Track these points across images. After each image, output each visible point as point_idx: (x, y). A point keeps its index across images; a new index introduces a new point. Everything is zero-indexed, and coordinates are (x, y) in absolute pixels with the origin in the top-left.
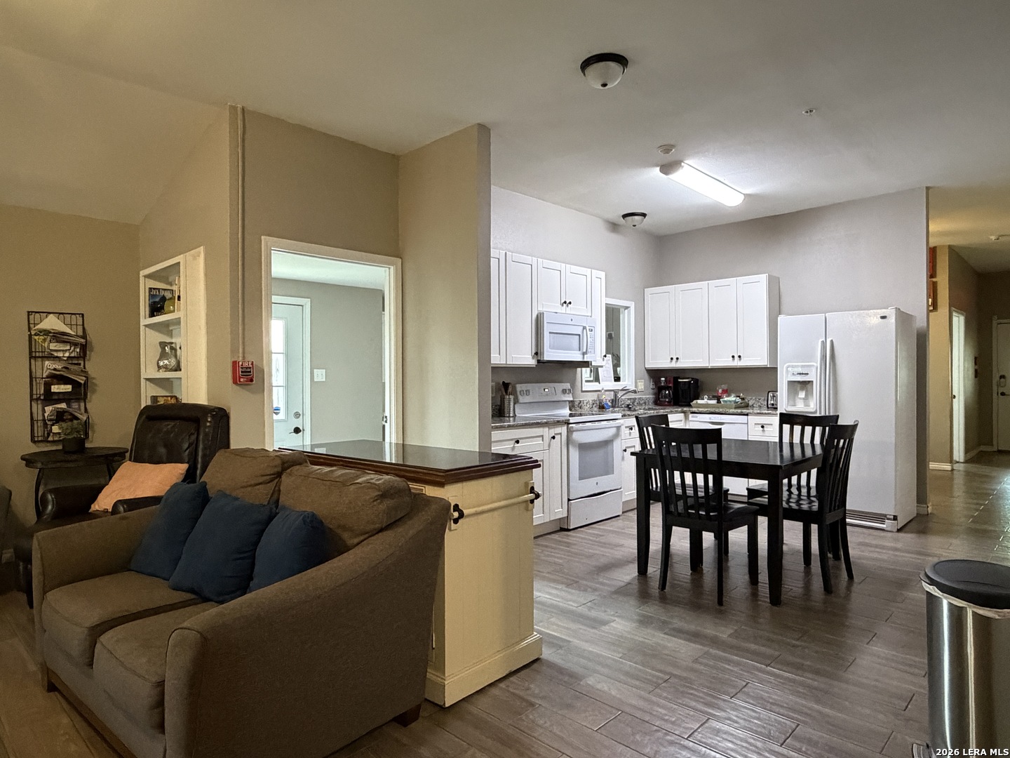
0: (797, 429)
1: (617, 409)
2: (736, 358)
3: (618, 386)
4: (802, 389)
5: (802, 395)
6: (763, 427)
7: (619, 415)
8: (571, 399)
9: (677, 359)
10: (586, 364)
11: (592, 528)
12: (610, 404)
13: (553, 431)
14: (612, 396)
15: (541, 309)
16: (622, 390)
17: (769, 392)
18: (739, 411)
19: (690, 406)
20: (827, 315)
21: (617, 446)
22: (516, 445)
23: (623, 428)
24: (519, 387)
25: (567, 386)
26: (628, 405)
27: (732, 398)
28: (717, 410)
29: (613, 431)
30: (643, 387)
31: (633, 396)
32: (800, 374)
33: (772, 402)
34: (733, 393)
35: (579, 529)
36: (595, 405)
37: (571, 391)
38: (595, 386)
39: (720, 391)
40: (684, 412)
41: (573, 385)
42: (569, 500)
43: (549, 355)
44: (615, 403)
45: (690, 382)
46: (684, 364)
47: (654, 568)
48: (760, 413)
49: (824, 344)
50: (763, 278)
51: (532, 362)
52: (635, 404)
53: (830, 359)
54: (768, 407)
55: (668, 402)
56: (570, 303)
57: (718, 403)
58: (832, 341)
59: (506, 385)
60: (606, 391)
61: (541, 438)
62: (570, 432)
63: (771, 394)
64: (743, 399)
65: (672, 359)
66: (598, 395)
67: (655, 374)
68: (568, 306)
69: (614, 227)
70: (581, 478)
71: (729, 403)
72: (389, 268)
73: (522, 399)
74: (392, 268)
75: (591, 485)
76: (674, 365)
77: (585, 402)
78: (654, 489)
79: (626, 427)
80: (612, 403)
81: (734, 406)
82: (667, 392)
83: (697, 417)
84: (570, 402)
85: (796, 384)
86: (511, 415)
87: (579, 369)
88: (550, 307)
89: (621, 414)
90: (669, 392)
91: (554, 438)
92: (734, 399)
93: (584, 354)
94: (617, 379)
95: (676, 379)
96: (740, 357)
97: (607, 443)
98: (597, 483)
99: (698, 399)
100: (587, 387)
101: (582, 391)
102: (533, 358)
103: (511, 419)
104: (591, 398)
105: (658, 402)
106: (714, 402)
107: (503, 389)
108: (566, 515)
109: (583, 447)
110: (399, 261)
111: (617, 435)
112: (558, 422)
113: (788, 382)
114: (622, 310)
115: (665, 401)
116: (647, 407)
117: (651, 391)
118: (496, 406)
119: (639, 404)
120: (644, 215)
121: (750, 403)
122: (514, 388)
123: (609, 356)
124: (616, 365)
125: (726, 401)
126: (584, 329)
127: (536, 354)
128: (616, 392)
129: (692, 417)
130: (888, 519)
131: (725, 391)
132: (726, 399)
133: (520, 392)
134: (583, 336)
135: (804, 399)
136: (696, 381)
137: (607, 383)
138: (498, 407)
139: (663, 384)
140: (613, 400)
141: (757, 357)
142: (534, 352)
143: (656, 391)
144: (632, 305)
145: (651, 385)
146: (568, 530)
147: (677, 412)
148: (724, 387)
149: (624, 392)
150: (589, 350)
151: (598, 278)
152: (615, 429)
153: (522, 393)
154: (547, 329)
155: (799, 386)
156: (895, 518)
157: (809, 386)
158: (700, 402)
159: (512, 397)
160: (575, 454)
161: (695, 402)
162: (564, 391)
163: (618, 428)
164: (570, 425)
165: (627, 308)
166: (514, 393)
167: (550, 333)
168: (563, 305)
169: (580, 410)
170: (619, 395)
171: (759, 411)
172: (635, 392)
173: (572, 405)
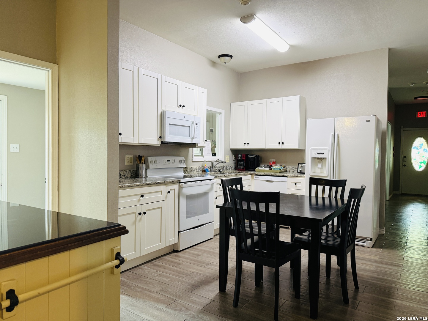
0: (320, 188)
1: (213, 172)
2: (281, 143)
3: (214, 159)
4: (320, 162)
5: (320, 166)
6: (296, 184)
7: (213, 177)
8: (185, 166)
9: (248, 144)
10: (194, 145)
11: (194, 249)
12: (209, 169)
13: (169, 188)
14: (210, 165)
15: (164, 109)
16: (217, 161)
17: (299, 164)
18: (282, 174)
19: (254, 171)
20: (335, 119)
21: (212, 196)
22: (141, 198)
23: (215, 184)
24: (150, 159)
25: (183, 158)
26: (220, 170)
27: (278, 167)
28: (270, 174)
29: (210, 186)
30: (228, 160)
31: (222, 164)
32: (319, 153)
33: (301, 169)
34: (279, 164)
35: (186, 250)
36: (200, 170)
37: (185, 161)
38: (200, 159)
39: (271, 163)
40: (251, 175)
41: (186, 158)
42: (179, 232)
43: (169, 138)
44: (212, 169)
45: (254, 157)
46: (252, 146)
47: (230, 285)
48: (295, 176)
49: (334, 136)
50: (297, 98)
51: (157, 143)
52: (224, 169)
53: (336, 145)
54: (298, 172)
55: (242, 168)
56: (184, 106)
57: (270, 169)
58: (338, 135)
59: (140, 157)
60: (207, 161)
61: (161, 193)
62: (180, 188)
63: (300, 165)
64: (284, 167)
65: (245, 144)
66: (202, 164)
67: (235, 152)
68: (182, 108)
69: (214, 64)
70: (187, 217)
71: (276, 170)
72: (48, 71)
73: (151, 166)
74: (50, 70)
75: (194, 221)
76: (246, 147)
77: (194, 168)
78: (232, 228)
79: (217, 184)
80: (210, 169)
81: (279, 171)
82: (242, 163)
83: (258, 177)
84: (184, 168)
85: (316, 160)
86: (144, 177)
87: (190, 149)
88: (171, 108)
89: (214, 176)
90: (243, 162)
91: (169, 192)
92: (279, 167)
93: (192, 139)
94: (214, 155)
95: (247, 155)
96: (283, 143)
97: (206, 194)
98: (198, 220)
99: (259, 167)
100: (195, 159)
101: (193, 162)
102: (158, 140)
103: (144, 179)
104: (198, 165)
105: (237, 168)
106: (268, 169)
107: (138, 160)
108: (176, 242)
109: (190, 197)
110: (56, 66)
111: (212, 188)
112: (173, 182)
113: (312, 158)
114: (217, 115)
115: (241, 168)
116: (230, 171)
117: (233, 162)
118: (133, 170)
119: (226, 169)
120: (231, 56)
121: (288, 170)
122: (146, 159)
123: (209, 142)
124: (214, 147)
125: (274, 168)
126: (192, 123)
127: (160, 137)
128: (212, 162)
129: (256, 177)
130: (367, 240)
131: (274, 163)
132: (275, 167)
133: (151, 161)
134: (192, 128)
135: (320, 168)
136: (258, 156)
137: (208, 157)
138: (135, 172)
139: (240, 158)
140: (211, 167)
141: (292, 144)
142: (159, 136)
143: (236, 162)
144: (223, 111)
145: (233, 159)
146: (178, 251)
147: (247, 175)
148: (274, 160)
149: (218, 162)
150: (195, 136)
151: (202, 93)
152: (210, 185)
153: (152, 162)
154: (167, 121)
155: (318, 160)
156: (371, 240)
157: (323, 161)
158: (260, 168)
159: (144, 165)
160: (184, 202)
161: (257, 168)
162: (180, 162)
163: (212, 184)
164: (181, 184)
165: (220, 113)
166: (146, 162)
167: (170, 124)
168: (179, 107)
169: (191, 173)
170: (215, 163)
171: (293, 175)
172: (223, 162)
173: (185, 170)
